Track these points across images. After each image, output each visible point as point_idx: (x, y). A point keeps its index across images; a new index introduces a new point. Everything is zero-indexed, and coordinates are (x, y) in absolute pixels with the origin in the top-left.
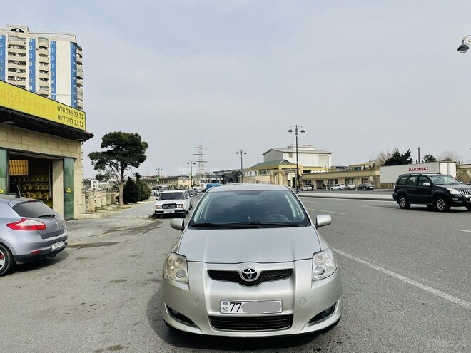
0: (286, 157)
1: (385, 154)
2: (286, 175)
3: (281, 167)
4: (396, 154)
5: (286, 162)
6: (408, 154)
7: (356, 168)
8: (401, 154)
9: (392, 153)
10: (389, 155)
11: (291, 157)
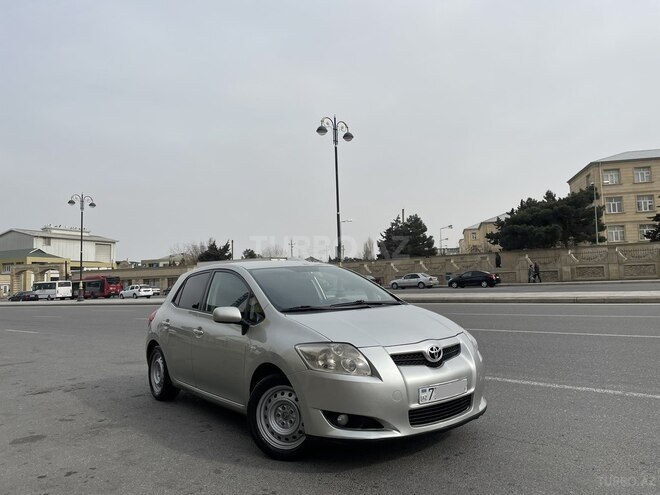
0: (38, 244)
1: (199, 245)
2: (42, 273)
3: (30, 260)
4: (213, 247)
5: (40, 253)
6: (226, 248)
7: (151, 265)
8: (218, 247)
9: (206, 245)
10: (202, 247)
11: (49, 244)
